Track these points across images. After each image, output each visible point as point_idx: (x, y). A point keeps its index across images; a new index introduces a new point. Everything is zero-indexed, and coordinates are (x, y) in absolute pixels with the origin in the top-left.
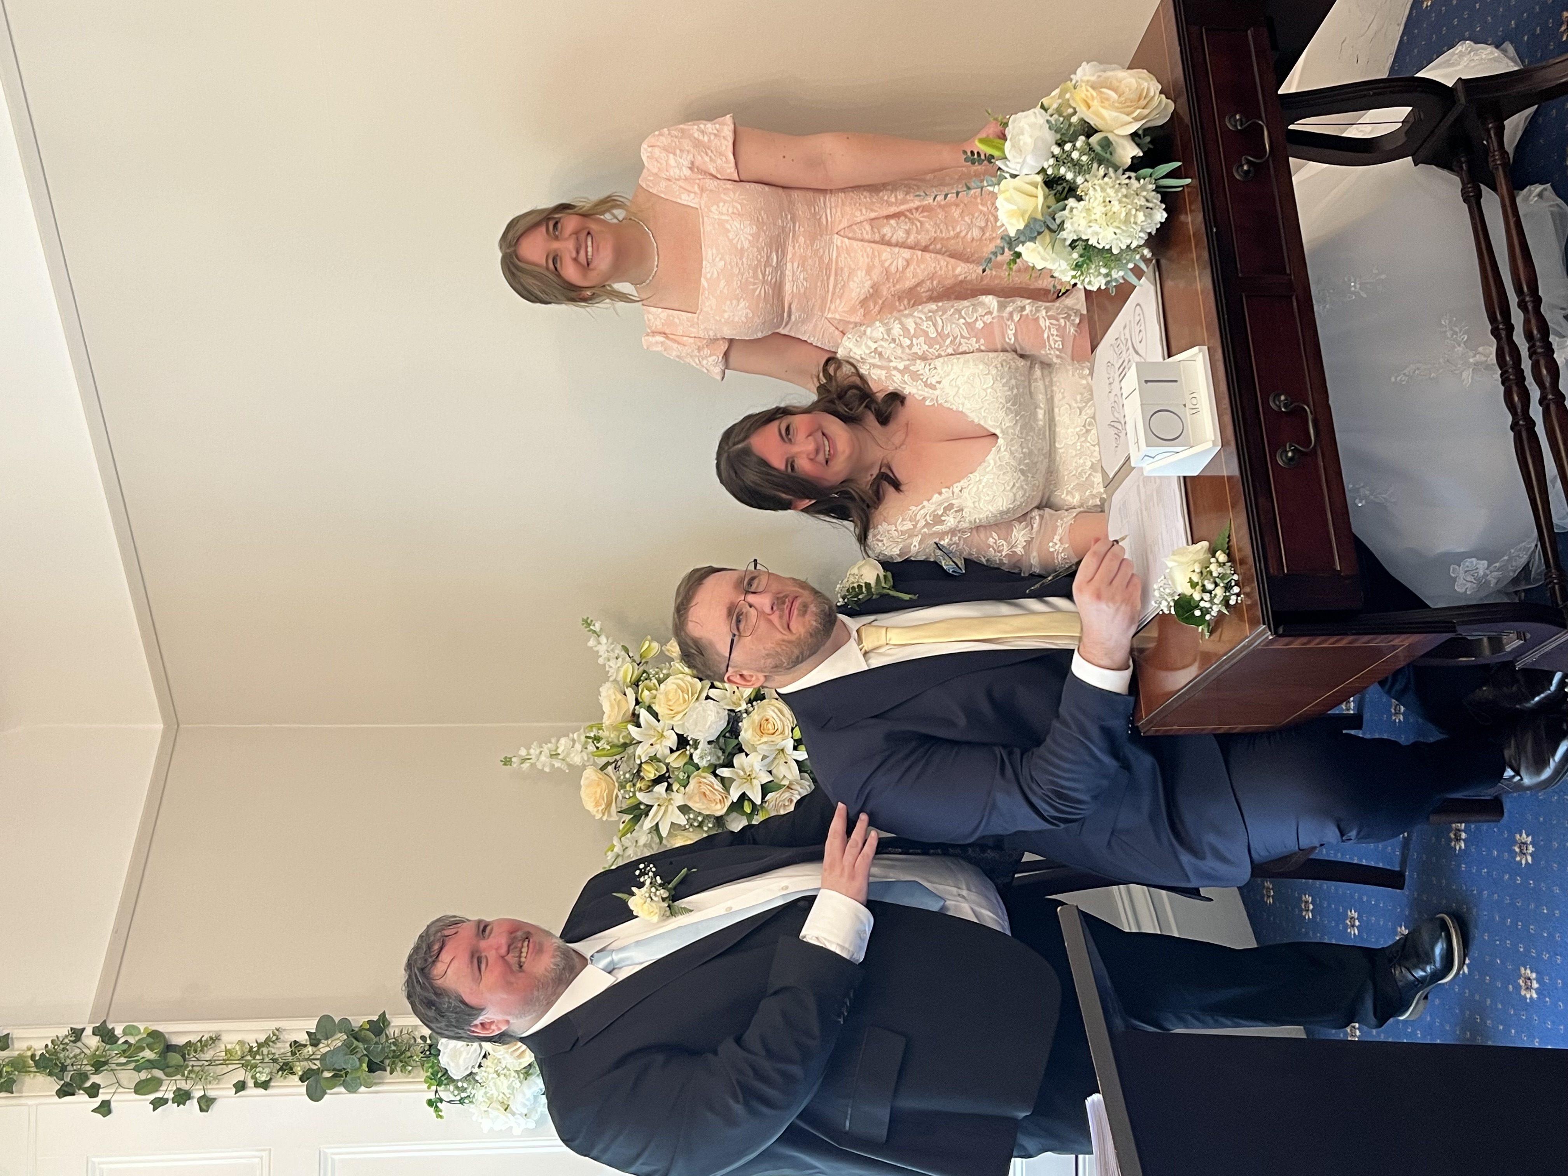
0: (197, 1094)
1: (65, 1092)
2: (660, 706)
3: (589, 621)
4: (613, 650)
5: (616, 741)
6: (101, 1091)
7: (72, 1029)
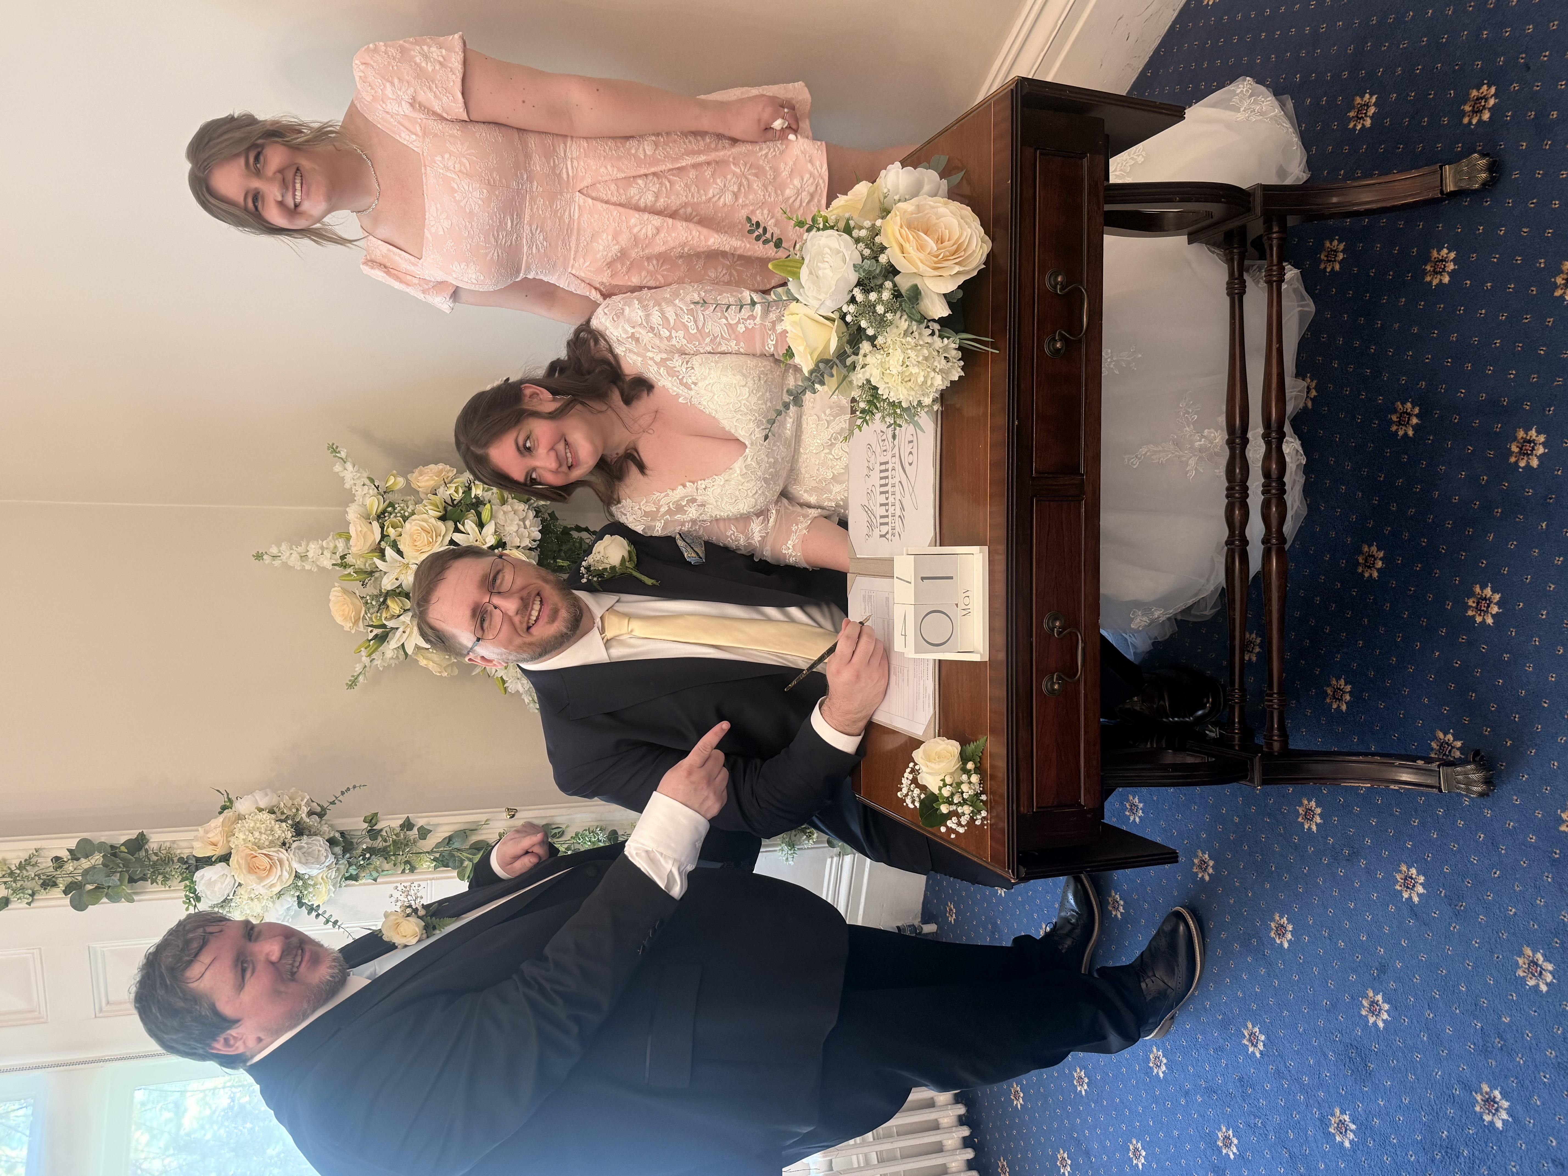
2: (405, 544)
3: (334, 447)
4: (359, 478)
5: (362, 567)
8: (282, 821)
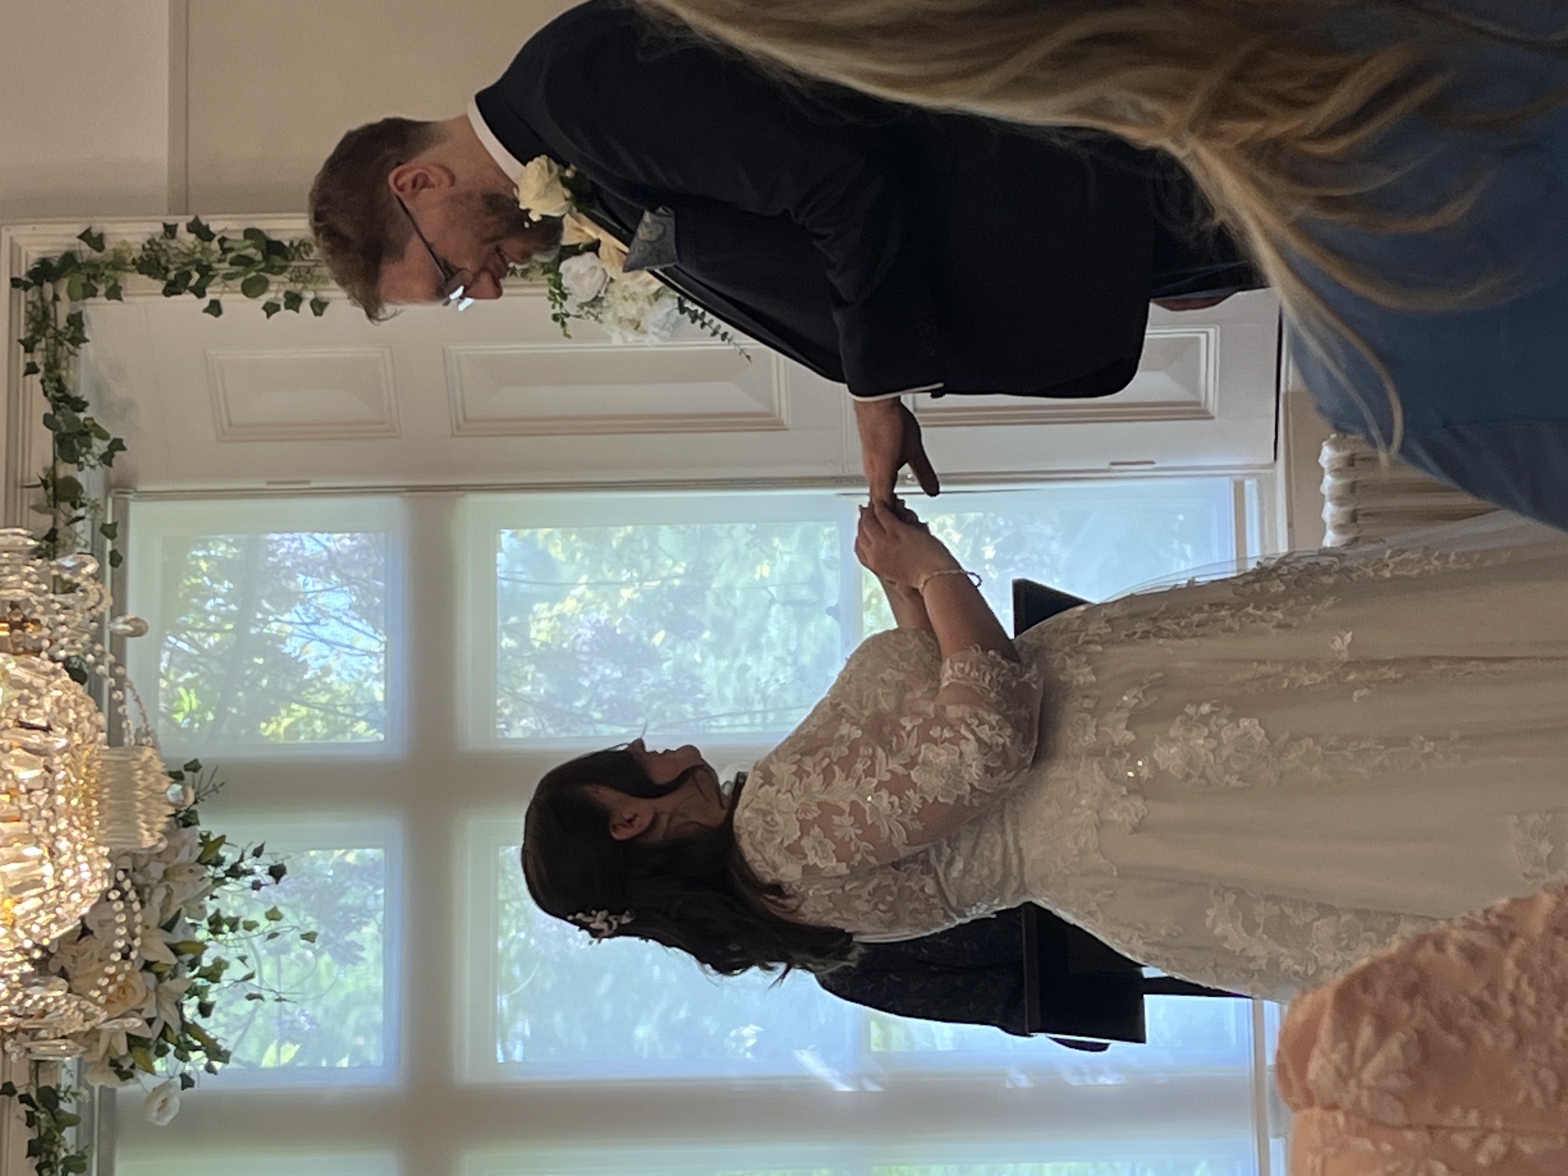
0: (309, 296)
1: (171, 290)
6: (208, 290)
7: (165, 226)
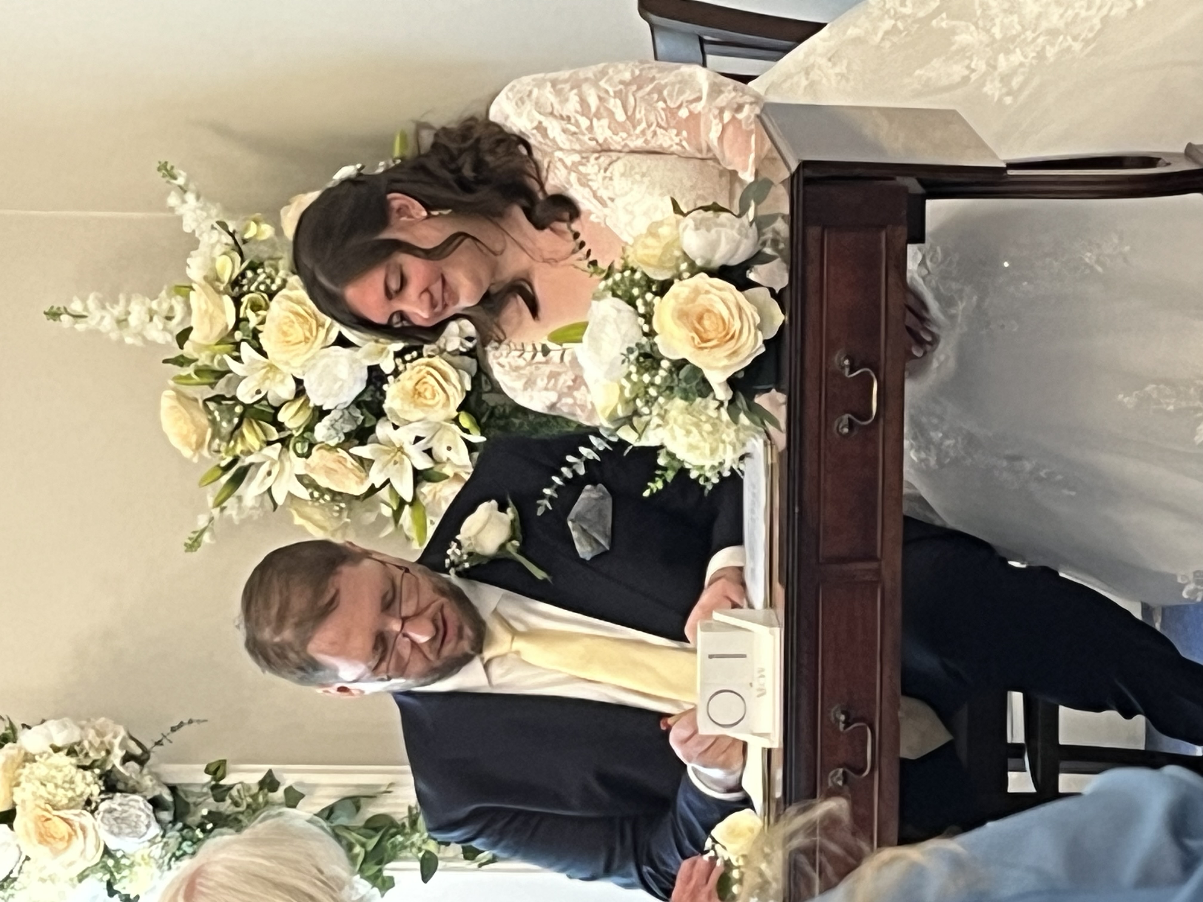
3: (169, 167)
4: (205, 220)
8: (85, 768)
